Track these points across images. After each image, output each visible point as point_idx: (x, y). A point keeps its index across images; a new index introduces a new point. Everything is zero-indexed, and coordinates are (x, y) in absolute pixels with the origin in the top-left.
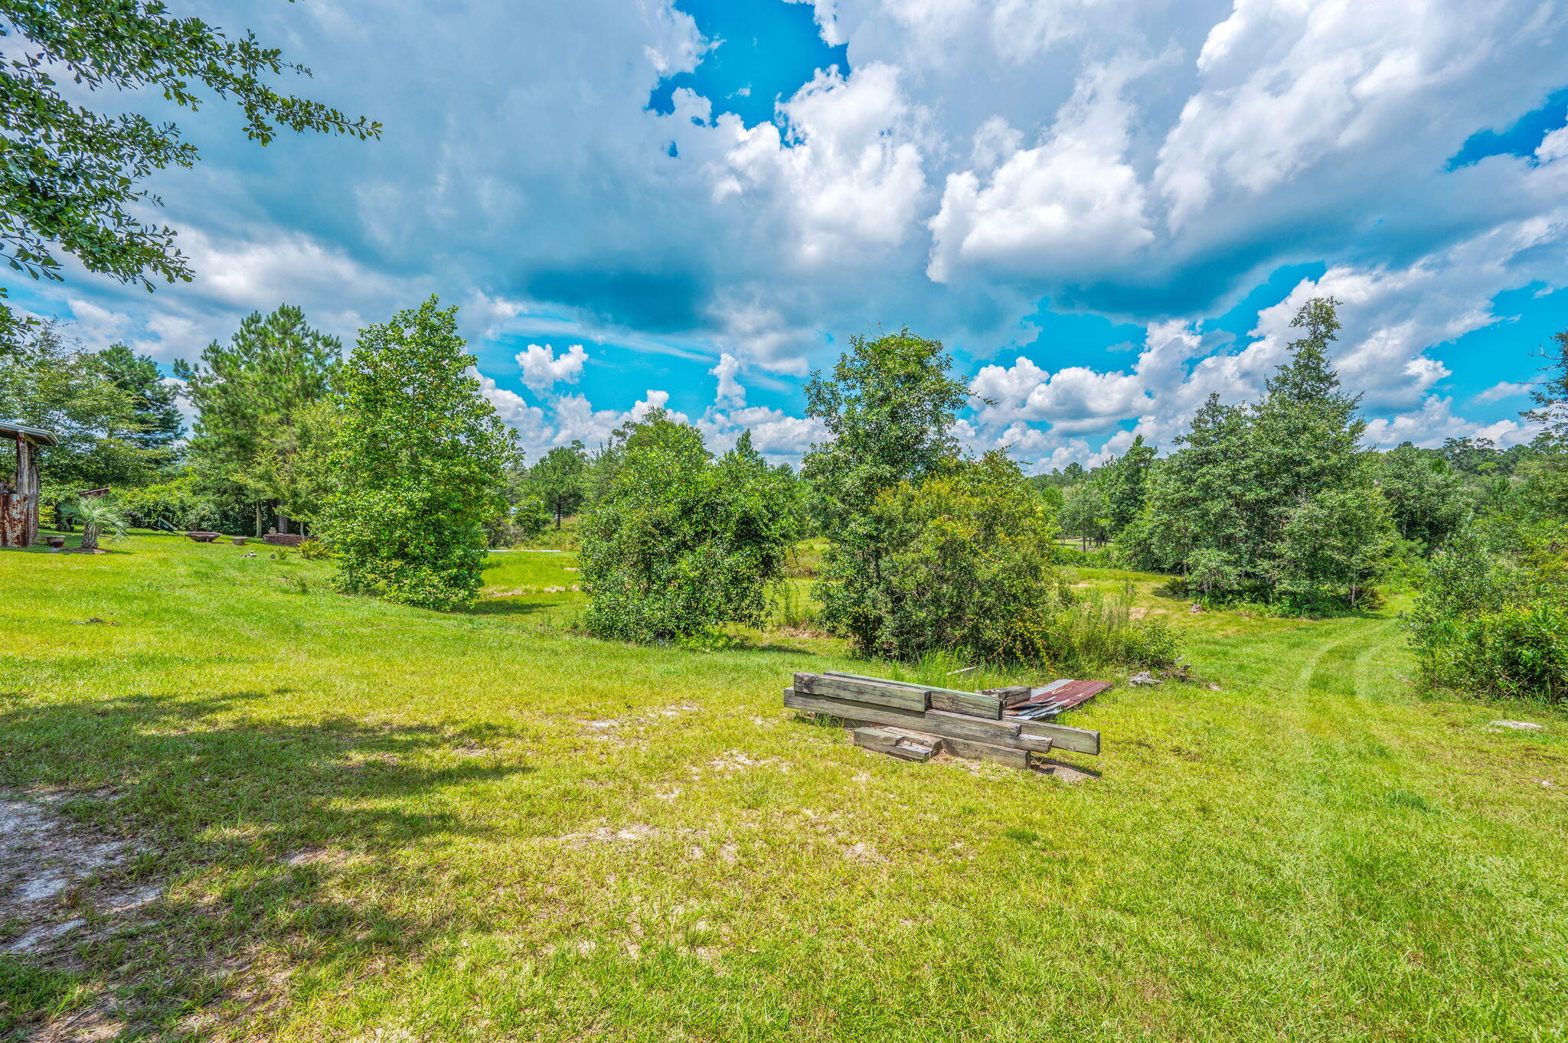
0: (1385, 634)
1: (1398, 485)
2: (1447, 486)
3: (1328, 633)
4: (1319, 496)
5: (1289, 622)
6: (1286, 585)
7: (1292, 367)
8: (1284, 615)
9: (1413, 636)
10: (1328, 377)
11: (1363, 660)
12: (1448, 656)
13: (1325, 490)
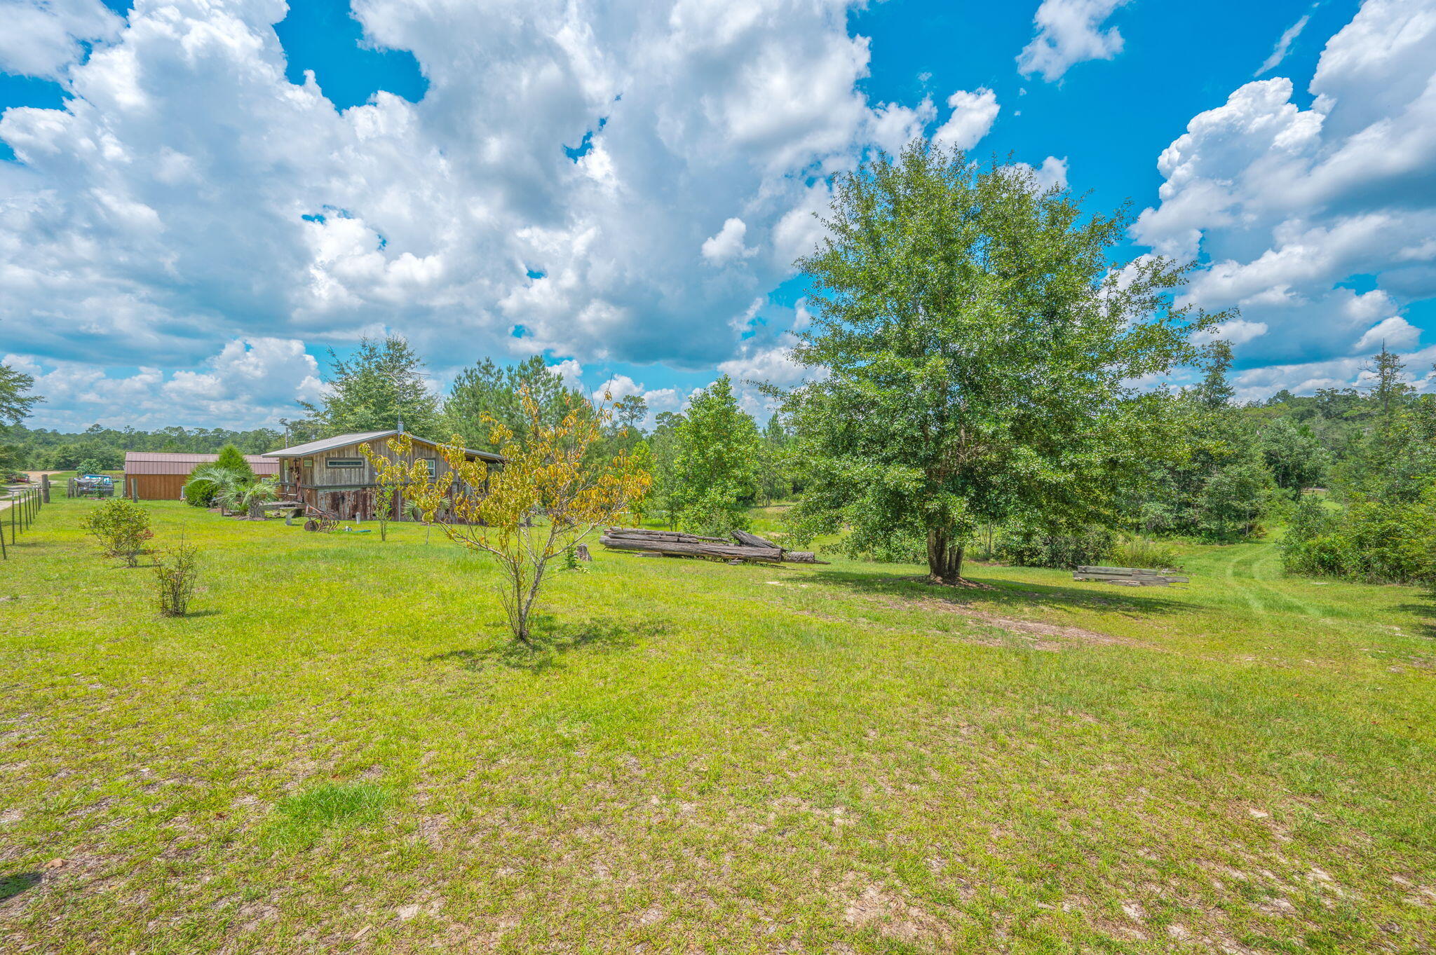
0: (1268, 552)
1: (1275, 447)
2: (1310, 446)
3: (1234, 553)
4: (1225, 469)
5: (1208, 547)
6: (1205, 525)
7: (1203, 383)
8: (1204, 543)
9: (1283, 552)
10: (1227, 390)
11: (1256, 566)
12: (1296, 559)
13: (1228, 465)
